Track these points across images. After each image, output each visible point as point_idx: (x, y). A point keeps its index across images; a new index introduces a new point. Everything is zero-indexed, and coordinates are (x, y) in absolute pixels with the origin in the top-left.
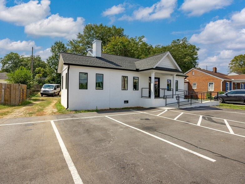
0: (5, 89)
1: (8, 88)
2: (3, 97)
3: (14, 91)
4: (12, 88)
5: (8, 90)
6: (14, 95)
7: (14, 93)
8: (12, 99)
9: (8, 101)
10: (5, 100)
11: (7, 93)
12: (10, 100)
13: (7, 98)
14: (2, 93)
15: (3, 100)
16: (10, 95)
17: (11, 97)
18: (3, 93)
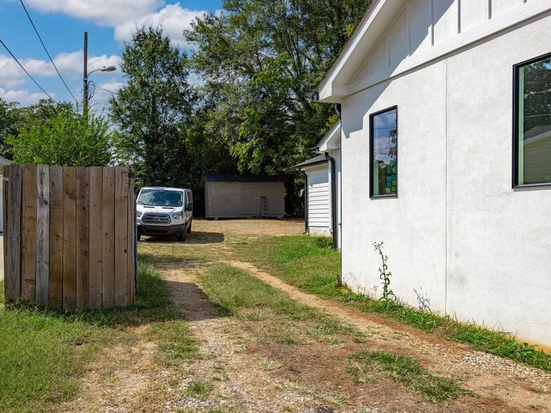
0: (53, 205)
1: (72, 196)
2: (46, 257)
3: (106, 212)
4: (93, 199)
5: (71, 206)
6: (106, 244)
7: (106, 227)
8: (95, 271)
9: (72, 280)
10: (57, 277)
11: (69, 231)
12: (85, 278)
13: (66, 261)
14: (39, 231)
15: (46, 275)
16: (85, 239)
17: (86, 253)
18: (46, 228)
